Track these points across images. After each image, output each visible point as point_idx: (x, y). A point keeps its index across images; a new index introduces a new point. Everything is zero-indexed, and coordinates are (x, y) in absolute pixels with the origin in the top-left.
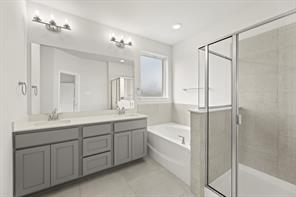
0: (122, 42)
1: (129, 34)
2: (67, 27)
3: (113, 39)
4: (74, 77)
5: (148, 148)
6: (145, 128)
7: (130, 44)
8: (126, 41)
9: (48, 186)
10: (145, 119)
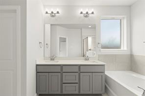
0: (87, 13)
1: (92, 6)
2: (58, 12)
3: (81, 13)
4: (65, 39)
5: (106, 87)
6: (104, 72)
7: (93, 13)
8: (90, 12)
9: (48, 93)
10: (103, 65)
